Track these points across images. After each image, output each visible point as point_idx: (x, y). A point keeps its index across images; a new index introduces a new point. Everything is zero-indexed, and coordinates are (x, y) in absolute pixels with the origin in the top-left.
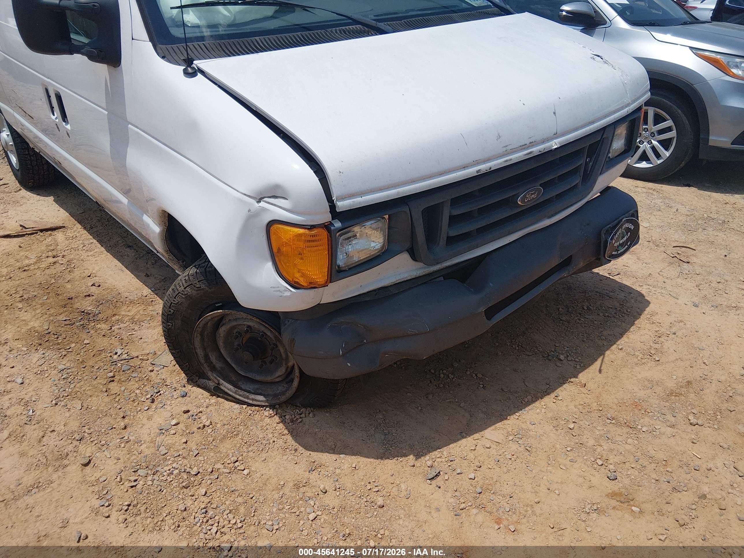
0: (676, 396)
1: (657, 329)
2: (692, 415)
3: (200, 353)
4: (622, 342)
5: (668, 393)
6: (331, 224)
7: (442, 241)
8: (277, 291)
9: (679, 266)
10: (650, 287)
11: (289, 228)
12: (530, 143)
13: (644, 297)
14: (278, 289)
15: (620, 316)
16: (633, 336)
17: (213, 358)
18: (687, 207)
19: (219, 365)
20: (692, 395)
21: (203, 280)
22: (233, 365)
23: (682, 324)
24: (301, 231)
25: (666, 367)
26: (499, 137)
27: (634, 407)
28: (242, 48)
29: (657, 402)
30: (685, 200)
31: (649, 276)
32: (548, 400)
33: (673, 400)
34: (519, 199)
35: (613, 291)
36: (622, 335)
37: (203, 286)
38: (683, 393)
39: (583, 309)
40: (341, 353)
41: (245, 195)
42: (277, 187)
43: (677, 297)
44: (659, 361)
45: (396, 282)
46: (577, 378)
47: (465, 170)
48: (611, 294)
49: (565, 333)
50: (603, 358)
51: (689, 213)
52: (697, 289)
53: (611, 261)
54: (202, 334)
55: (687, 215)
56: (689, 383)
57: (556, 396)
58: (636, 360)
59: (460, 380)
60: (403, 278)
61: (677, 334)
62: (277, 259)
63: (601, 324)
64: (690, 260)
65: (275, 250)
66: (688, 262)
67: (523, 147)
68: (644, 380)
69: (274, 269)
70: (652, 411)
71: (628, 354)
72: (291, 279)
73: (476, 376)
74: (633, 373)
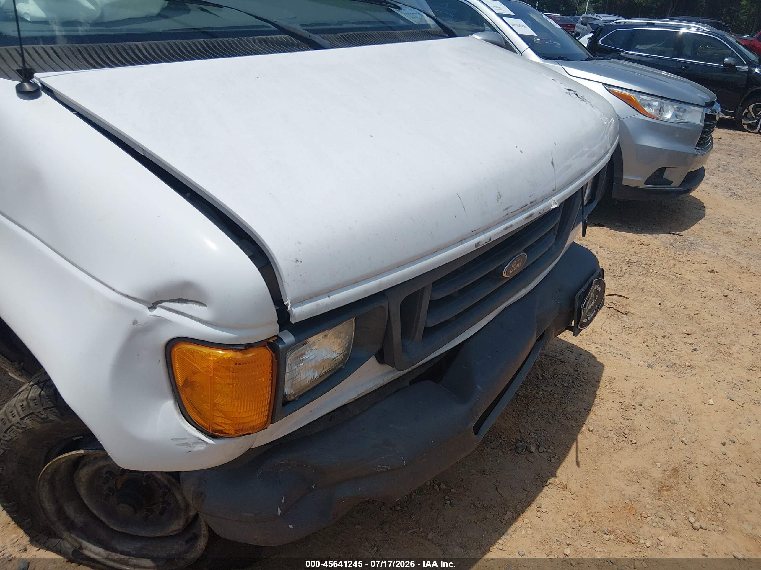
0: (667, 490)
1: (621, 400)
2: (691, 515)
3: (49, 507)
4: (591, 420)
5: (657, 486)
6: (278, 339)
7: (419, 334)
8: (183, 444)
9: (619, 318)
10: (598, 346)
11: (205, 350)
12: (531, 203)
13: (595, 358)
14: (185, 441)
15: (579, 386)
16: (599, 411)
17: (70, 511)
18: (606, 249)
19: (79, 519)
20: (683, 487)
21: (51, 407)
22: (103, 519)
23: (643, 391)
24: (229, 354)
25: (645, 451)
26: (500, 196)
27: (627, 511)
28: (114, 55)
29: (650, 501)
30: (601, 241)
31: (593, 332)
32: (530, 514)
33: (666, 497)
34: (505, 270)
35: (562, 353)
36: (588, 411)
37: (51, 417)
38: (673, 485)
39: (538, 378)
40: (279, 512)
41: (127, 296)
42: (187, 285)
43: (628, 357)
44: (636, 443)
45: (357, 398)
46: (555, 476)
47: (462, 244)
48: (561, 357)
49: (526, 413)
50: (577, 445)
51: (609, 256)
52: (645, 346)
53: (581, 330)
54: (52, 483)
55: (609, 258)
56: (675, 470)
57: (539, 507)
58: (611, 444)
59: (420, 496)
60: (366, 391)
61: (643, 405)
62: (183, 396)
63: (561, 397)
64: (627, 311)
65: (180, 382)
66: (626, 314)
67: (524, 208)
68: (628, 471)
69: (177, 409)
70: (649, 515)
71: (601, 436)
72: (207, 425)
73: (439, 486)
74: (614, 463)
